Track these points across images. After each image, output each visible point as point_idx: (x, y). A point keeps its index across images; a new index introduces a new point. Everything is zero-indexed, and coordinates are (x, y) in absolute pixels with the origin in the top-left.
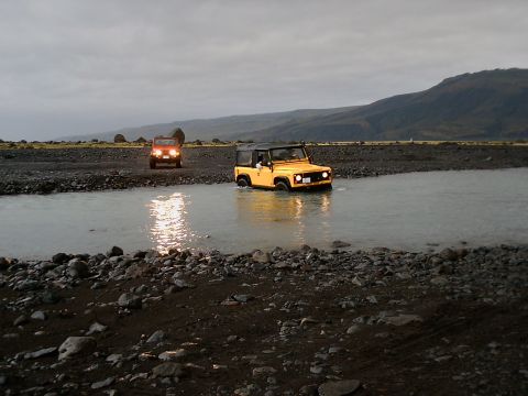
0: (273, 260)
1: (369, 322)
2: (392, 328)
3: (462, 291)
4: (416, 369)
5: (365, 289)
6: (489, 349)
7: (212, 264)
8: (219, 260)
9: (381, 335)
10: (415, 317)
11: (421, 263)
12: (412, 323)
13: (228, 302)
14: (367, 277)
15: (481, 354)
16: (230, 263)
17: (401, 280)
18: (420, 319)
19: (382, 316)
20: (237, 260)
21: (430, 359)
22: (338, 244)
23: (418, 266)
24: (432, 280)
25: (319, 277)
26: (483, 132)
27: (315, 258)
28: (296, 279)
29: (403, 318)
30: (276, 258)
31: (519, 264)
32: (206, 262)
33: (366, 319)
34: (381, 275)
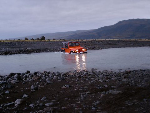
0: (75, 74)
1: (107, 93)
2: (114, 95)
3: (132, 83)
4: (123, 108)
5: (103, 83)
6: (144, 101)
7: (57, 75)
8: (59, 75)
9: (111, 97)
10: (120, 92)
11: (118, 75)
12: (119, 93)
13: (63, 87)
14: (103, 79)
15: (142, 102)
16: (63, 75)
17: (113, 80)
18: (122, 92)
19: (110, 91)
20: (64, 74)
21: (127, 105)
22: (93, 69)
23: (117, 76)
24: (122, 80)
25: (89, 79)
26: (129, 37)
27: (87, 74)
28: (83, 80)
29: (117, 92)
30: (76, 74)
31: (146, 75)
32: (55, 75)
33: (106, 92)
34: (107, 78)
